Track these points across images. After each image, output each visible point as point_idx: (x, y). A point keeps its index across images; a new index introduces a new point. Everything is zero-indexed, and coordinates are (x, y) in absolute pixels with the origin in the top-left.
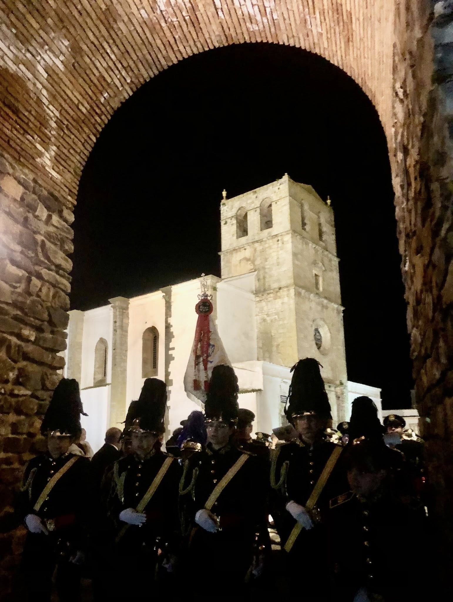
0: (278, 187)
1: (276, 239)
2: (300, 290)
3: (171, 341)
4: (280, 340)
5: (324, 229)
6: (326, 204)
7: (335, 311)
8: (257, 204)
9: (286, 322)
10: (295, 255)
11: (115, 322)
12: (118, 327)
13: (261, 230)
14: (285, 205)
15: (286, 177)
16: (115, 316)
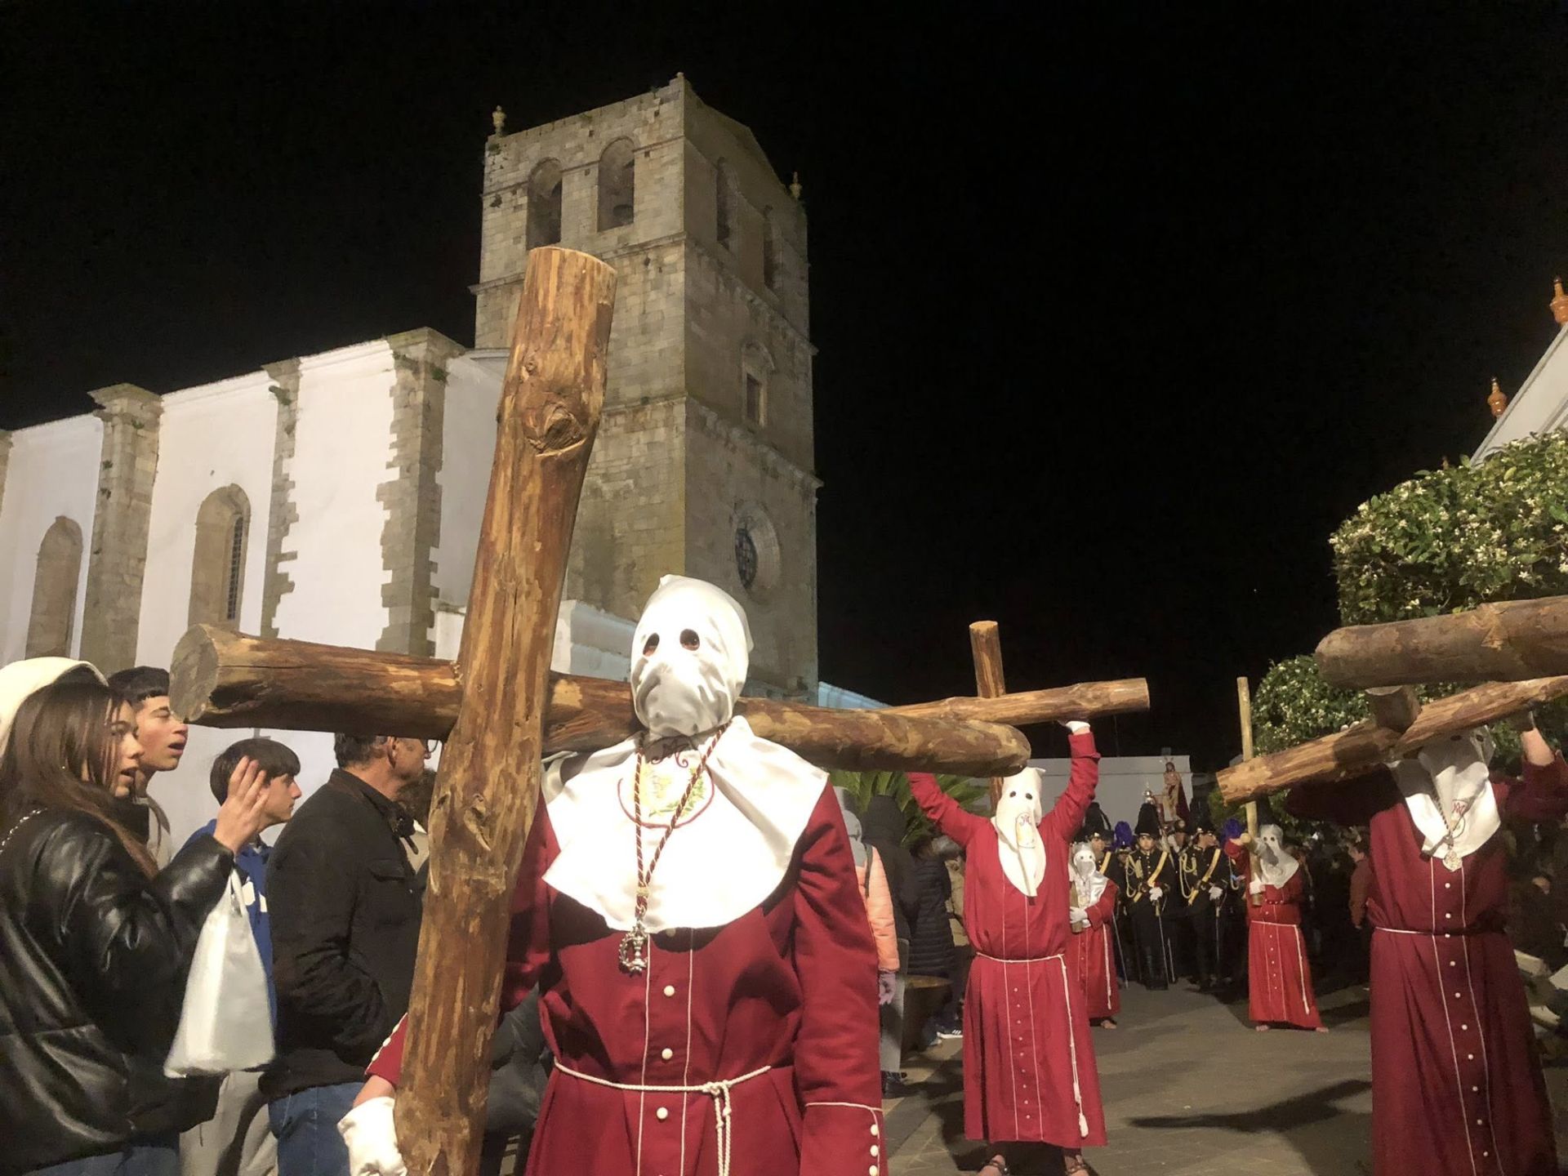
0: (656, 109)
1: (641, 258)
2: (703, 410)
3: (286, 532)
4: (638, 551)
5: (780, 258)
6: (789, 192)
7: (797, 488)
8: (593, 152)
9: (657, 499)
10: (693, 307)
11: (107, 465)
12: (115, 482)
13: (601, 229)
14: (672, 162)
15: (678, 85)
16: (108, 447)
